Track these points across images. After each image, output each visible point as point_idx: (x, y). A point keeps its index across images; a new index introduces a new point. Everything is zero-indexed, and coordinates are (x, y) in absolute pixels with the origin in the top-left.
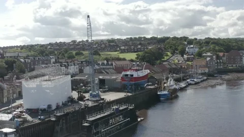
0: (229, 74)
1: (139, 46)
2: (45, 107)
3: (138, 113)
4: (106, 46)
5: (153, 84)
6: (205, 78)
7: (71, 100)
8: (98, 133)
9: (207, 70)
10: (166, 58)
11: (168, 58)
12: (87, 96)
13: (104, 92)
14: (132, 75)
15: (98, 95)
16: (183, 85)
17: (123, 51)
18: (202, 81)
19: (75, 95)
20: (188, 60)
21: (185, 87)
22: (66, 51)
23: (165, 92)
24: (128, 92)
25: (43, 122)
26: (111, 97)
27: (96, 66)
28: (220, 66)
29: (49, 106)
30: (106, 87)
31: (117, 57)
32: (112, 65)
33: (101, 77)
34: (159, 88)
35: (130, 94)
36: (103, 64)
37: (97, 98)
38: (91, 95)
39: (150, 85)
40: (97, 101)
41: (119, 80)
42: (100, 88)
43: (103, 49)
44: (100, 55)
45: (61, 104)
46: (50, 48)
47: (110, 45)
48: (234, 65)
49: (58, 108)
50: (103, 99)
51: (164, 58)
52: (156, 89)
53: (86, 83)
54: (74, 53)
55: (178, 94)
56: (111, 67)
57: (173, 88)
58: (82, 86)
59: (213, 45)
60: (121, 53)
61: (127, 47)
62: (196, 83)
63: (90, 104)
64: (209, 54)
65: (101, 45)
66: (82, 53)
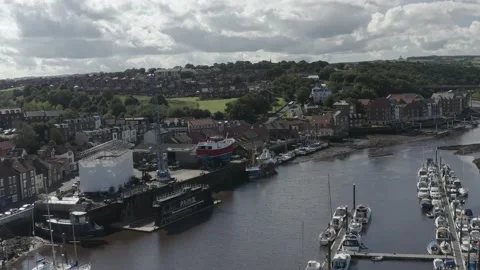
0: (369, 137)
1: (233, 88)
2: (107, 190)
3: (214, 195)
4: (176, 87)
5: (241, 158)
6: (326, 144)
7: (134, 181)
8: (168, 215)
9: (330, 132)
10: (274, 109)
11: (278, 108)
12: (153, 175)
13: (174, 169)
14: (210, 148)
15: (166, 175)
16: (286, 156)
17: (205, 97)
18: (317, 150)
19: (138, 174)
20: (310, 112)
21: (290, 160)
22: (109, 96)
23: (257, 169)
24: (205, 169)
25: (110, 206)
26: (183, 176)
27: (162, 129)
28: (358, 123)
29: (112, 189)
30: (177, 162)
31: (195, 108)
32: (186, 125)
33: (170, 149)
34: (248, 164)
35: (207, 172)
36: (172, 124)
37: (166, 179)
38: (159, 174)
39: (237, 159)
40: (166, 182)
41: (194, 153)
42: (169, 164)
43: (172, 93)
44: (166, 103)
45: (123, 186)
46: (79, 90)
47: (183, 83)
48: (380, 122)
49: (121, 190)
50: (173, 179)
51: (271, 109)
52: (244, 165)
53: (149, 158)
54: (123, 99)
55: (277, 170)
56: (185, 128)
57: (267, 162)
58: (145, 162)
59: (358, 84)
60: (201, 100)
61: (211, 90)
62: (309, 154)
63: (158, 185)
64: (343, 103)
65: (169, 82)
66: (137, 101)
